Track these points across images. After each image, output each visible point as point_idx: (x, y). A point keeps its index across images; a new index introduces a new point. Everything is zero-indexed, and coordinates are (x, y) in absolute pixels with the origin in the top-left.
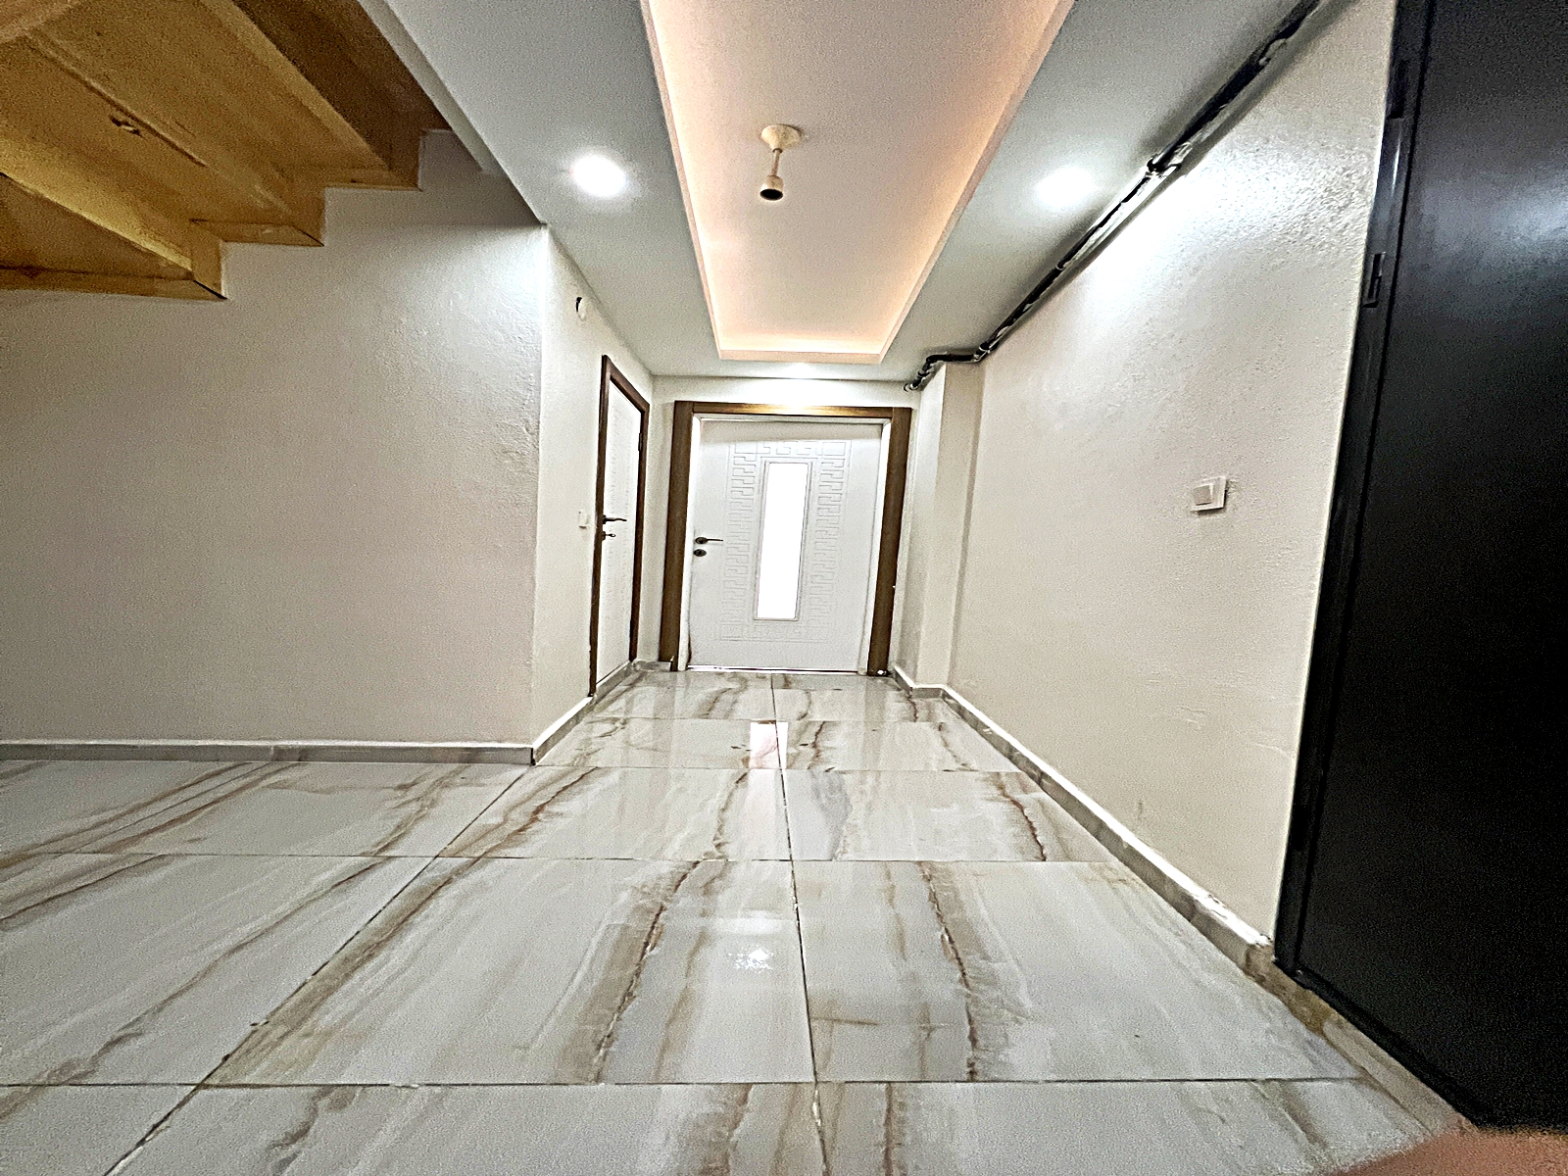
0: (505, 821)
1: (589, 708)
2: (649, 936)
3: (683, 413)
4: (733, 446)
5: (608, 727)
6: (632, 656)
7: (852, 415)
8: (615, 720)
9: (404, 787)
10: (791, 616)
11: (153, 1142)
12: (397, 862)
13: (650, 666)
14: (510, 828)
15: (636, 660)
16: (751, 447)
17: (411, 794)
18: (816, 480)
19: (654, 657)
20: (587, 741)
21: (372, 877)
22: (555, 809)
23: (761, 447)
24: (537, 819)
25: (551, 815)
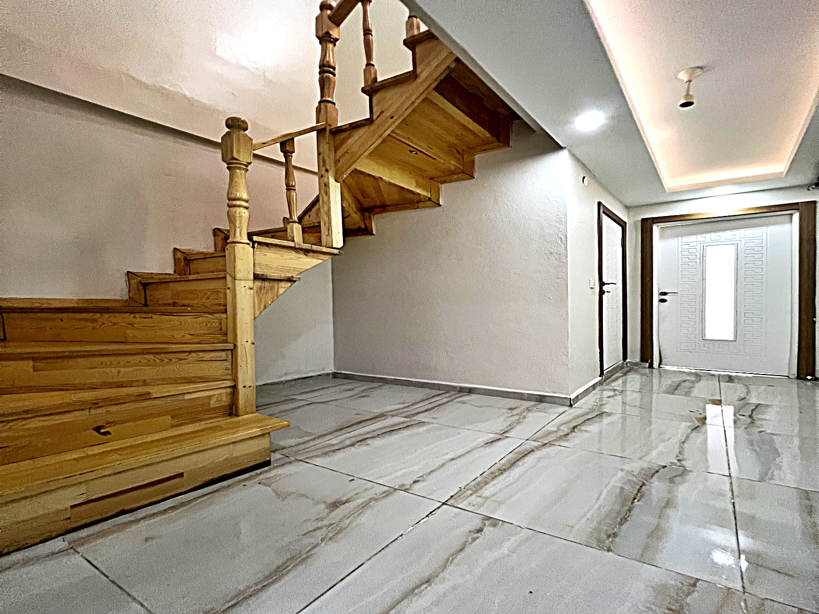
0: (559, 429)
1: (600, 383)
2: (636, 495)
3: (646, 226)
4: (680, 239)
5: (611, 393)
6: (625, 358)
7: (766, 211)
8: (615, 390)
9: (510, 409)
10: (731, 338)
11: (431, 517)
12: (508, 439)
13: (636, 364)
14: (560, 433)
15: (627, 360)
16: (694, 238)
17: (515, 412)
18: (741, 254)
19: (638, 360)
20: (601, 399)
21: (500, 443)
22: (583, 428)
23: (700, 238)
24: (574, 431)
25: (581, 431)
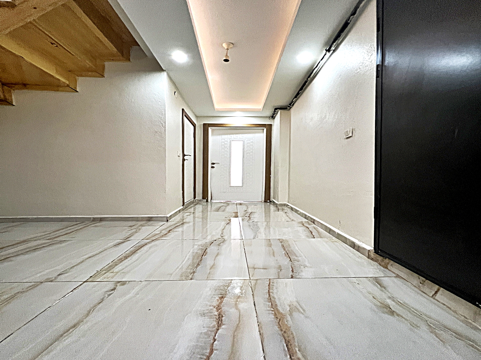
0: (161, 232)
1: (183, 210)
2: (204, 254)
3: (206, 127)
4: (221, 136)
5: (188, 214)
6: (195, 197)
7: (255, 126)
8: (191, 212)
9: (130, 226)
10: (241, 185)
11: (75, 291)
12: (130, 241)
13: (200, 201)
14: (162, 234)
15: (196, 199)
16: (226, 136)
17: (133, 227)
18: (246, 146)
19: (201, 198)
20: (183, 217)
21: (125, 244)
22: (175, 230)
23: (229, 136)
24: (170, 232)
25: (174, 231)
